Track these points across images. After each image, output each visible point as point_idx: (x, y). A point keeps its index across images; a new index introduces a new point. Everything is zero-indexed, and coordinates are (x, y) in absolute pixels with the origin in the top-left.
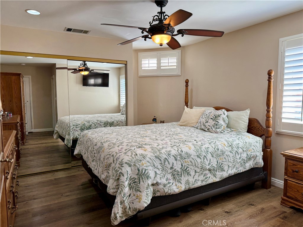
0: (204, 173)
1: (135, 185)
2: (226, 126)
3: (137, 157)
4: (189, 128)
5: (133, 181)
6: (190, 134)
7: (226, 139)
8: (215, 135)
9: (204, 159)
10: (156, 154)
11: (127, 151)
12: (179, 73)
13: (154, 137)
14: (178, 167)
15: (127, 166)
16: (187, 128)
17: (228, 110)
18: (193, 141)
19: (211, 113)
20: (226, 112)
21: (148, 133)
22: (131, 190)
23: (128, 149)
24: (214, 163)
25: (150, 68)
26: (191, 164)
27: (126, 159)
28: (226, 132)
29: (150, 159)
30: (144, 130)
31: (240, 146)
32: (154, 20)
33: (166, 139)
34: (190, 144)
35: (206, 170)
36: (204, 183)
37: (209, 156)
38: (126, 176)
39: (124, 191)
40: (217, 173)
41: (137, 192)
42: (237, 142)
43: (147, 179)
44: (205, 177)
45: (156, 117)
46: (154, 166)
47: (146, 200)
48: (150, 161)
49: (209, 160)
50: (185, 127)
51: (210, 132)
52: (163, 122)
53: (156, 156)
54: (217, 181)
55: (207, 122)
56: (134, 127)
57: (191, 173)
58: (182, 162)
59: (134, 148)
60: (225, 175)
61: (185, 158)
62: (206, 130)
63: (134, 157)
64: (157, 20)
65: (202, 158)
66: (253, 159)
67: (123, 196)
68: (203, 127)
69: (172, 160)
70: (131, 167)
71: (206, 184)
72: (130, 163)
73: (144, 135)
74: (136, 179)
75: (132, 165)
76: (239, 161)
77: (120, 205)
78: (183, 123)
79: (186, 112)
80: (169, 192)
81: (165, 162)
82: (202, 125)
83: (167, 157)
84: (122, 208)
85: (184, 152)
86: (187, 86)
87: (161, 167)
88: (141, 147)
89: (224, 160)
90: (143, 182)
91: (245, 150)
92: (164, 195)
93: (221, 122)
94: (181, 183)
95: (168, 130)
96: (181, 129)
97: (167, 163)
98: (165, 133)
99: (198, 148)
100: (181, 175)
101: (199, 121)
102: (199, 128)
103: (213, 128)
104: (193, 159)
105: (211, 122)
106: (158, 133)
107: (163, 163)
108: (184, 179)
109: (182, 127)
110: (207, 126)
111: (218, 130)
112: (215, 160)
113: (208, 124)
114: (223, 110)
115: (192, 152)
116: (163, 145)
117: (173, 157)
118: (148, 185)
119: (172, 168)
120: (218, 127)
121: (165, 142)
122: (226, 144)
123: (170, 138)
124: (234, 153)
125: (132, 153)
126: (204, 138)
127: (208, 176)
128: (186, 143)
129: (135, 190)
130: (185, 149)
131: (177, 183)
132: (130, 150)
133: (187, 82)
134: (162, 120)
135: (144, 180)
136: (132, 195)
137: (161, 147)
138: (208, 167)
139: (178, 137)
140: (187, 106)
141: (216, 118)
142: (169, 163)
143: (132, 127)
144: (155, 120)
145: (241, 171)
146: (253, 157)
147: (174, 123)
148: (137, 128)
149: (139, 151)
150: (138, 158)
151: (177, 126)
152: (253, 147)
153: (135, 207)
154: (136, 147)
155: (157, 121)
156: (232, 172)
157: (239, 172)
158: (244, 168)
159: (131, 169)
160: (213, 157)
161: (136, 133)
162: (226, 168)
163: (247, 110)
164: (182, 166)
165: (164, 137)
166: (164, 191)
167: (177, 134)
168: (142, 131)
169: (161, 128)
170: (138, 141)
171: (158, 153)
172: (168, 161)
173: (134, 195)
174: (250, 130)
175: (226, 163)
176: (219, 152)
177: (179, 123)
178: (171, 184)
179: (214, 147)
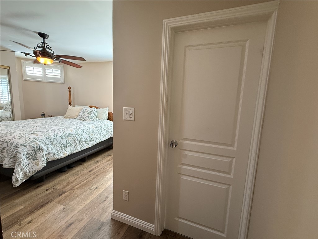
0: (81, 143)
1: (33, 157)
2: (96, 117)
3: (30, 140)
4: (72, 119)
5: (30, 155)
6: (72, 123)
7: (95, 124)
8: (89, 122)
9: (81, 136)
10: (46, 137)
11: (20, 137)
12: (63, 82)
13: (44, 127)
14: (64, 142)
15: (22, 146)
16: (70, 120)
17: (97, 108)
18: (74, 126)
19: (86, 109)
20: (95, 109)
21: (38, 125)
22: (30, 161)
23: (21, 136)
24: (88, 137)
25: (35, 75)
26: (73, 139)
27: (20, 142)
28: (96, 120)
29: (42, 140)
30: (34, 122)
31: (103, 127)
32: (38, 46)
33: (54, 127)
34: (72, 129)
35: (83, 142)
36: (82, 149)
37: (84, 134)
38: (22, 153)
39: (22, 162)
40: (90, 143)
41: (35, 160)
42: (101, 125)
43: (42, 151)
44: (82, 146)
45: (44, 113)
46: (46, 143)
47: (43, 164)
48: (42, 141)
49: (84, 136)
50: (69, 119)
51: (86, 121)
52: (51, 117)
53: (46, 138)
54: (90, 147)
55: (84, 115)
56: (23, 121)
57: (73, 144)
58: (67, 139)
59: (27, 135)
60: (94, 143)
61: (68, 137)
62: (84, 120)
63: (28, 140)
64: (40, 47)
65: (80, 136)
66: (110, 133)
67: (22, 165)
68: (81, 118)
69: (59, 139)
70: (26, 147)
71: (83, 149)
72: (24, 144)
73: (35, 126)
74: (32, 153)
75: (27, 145)
76: (102, 135)
77: (20, 172)
78: (67, 116)
79: (69, 109)
80: (58, 157)
81: (54, 140)
82: (81, 117)
83: (55, 138)
84: (23, 173)
85: (67, 134)
86: (70, 91)
87: (51, 144)
88: (33, 134)
89: (94, 135)
90: (39, 154)
91: (105, 129)
92: (54, 160)
93: (93, 115)
94: (66, 151)
95: (55, 122)
96: (66, 120)
97: (55, 140)
98: (53, 124)
99: (77, 130)
100: (67, 146)
101: (79, 114)
102: (79, 119)
103: (88, 118)
104: (74, 137)
105: (87, 115)
106: (47, 124)
107: (52, 141)
108: (68, 148)
109: (67, 119)
110: (84, 117)
111: (91, 119)
112: (88, 136)
113: (85, 116)
114: (94, 108)
115: (73, 132)
116: (52, 130)
117: (60, 137)
118: (44, 155)
119: (59, 143)
120: (91, 117)
121: (53, 129)
122: (95, 126)
123: (57, 126)
124: (99, 131)
125: (26, 138)
126: (81, 124)
127: (84, 145)
128: (69, 128)
129: (33, 160)
130: (68, 131)
131: (63, 151)
132: (23, 136)
133: (69, 89)
134: (50, 115)
135: (39, 152)
136: (31, 163)
137: (50, 132)
138: (84, 140)
139: (63, 125)
140: (71, 105)
141: (89, 112)
142: (57, 141)
143: (21, 121)
144: (43, 115)
145: (104, 140)
146: (110, 132)
147: (61, 117)
148: (26, 122)
149: (32, 136)
150: (32, 141)
151: (63, 119)
152: (109, 127)
153: (35, 170)
154: (28, 134)
155: (45, 116)
156: (99, 141)
157: (102, 140)
158: (105, 138)
159: (27, 148)
160: (87, 134)
161: (26, 125)
162: (95, 139)
163: (107, 108)
164: (67, 141)
165: (52, 126)
166: (54, 158)
167: (62, 124)
168: (32, 123)
169: (49, 121)
170: (29, 130)
171: (48, 136)
172: (56, 140)
173: (33, 163)
174: (109, 118)
175: (95, 137)
176: (90, 131)
177: (64, 116)
178: (59, 153)
179: (87, 129)
